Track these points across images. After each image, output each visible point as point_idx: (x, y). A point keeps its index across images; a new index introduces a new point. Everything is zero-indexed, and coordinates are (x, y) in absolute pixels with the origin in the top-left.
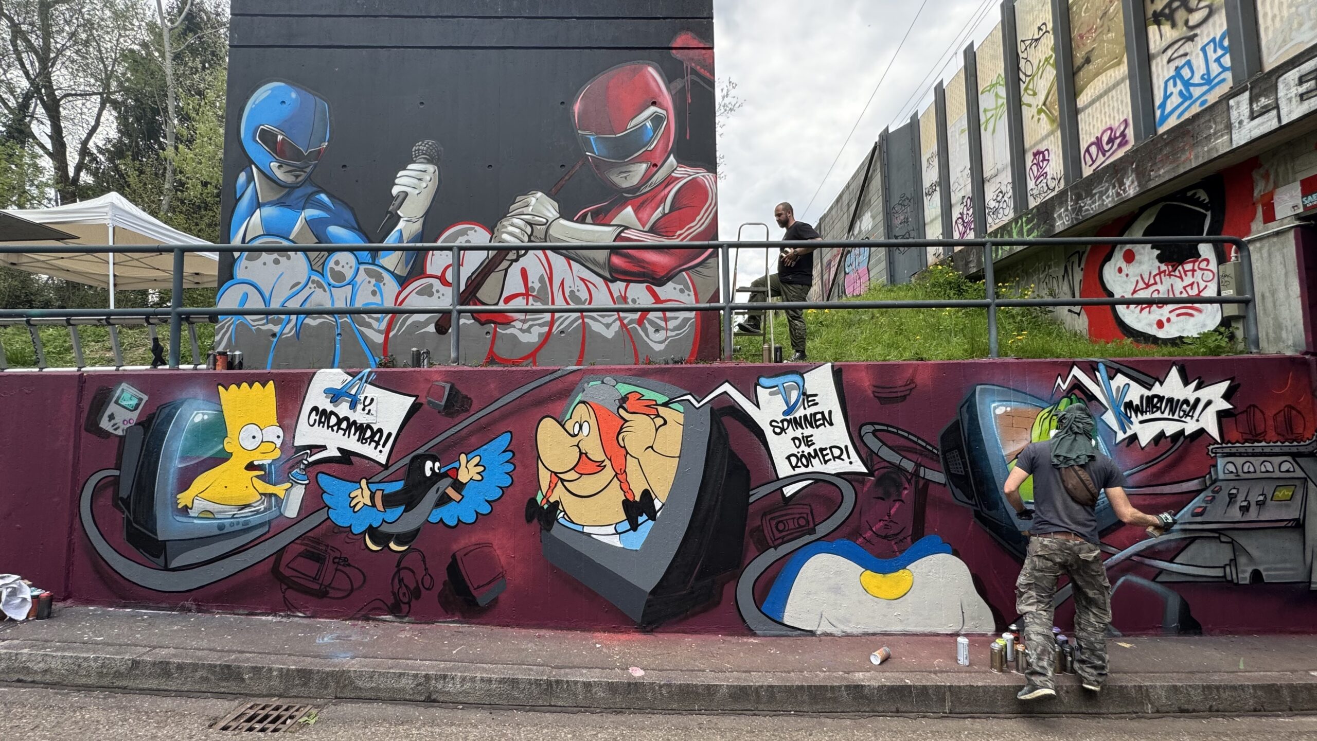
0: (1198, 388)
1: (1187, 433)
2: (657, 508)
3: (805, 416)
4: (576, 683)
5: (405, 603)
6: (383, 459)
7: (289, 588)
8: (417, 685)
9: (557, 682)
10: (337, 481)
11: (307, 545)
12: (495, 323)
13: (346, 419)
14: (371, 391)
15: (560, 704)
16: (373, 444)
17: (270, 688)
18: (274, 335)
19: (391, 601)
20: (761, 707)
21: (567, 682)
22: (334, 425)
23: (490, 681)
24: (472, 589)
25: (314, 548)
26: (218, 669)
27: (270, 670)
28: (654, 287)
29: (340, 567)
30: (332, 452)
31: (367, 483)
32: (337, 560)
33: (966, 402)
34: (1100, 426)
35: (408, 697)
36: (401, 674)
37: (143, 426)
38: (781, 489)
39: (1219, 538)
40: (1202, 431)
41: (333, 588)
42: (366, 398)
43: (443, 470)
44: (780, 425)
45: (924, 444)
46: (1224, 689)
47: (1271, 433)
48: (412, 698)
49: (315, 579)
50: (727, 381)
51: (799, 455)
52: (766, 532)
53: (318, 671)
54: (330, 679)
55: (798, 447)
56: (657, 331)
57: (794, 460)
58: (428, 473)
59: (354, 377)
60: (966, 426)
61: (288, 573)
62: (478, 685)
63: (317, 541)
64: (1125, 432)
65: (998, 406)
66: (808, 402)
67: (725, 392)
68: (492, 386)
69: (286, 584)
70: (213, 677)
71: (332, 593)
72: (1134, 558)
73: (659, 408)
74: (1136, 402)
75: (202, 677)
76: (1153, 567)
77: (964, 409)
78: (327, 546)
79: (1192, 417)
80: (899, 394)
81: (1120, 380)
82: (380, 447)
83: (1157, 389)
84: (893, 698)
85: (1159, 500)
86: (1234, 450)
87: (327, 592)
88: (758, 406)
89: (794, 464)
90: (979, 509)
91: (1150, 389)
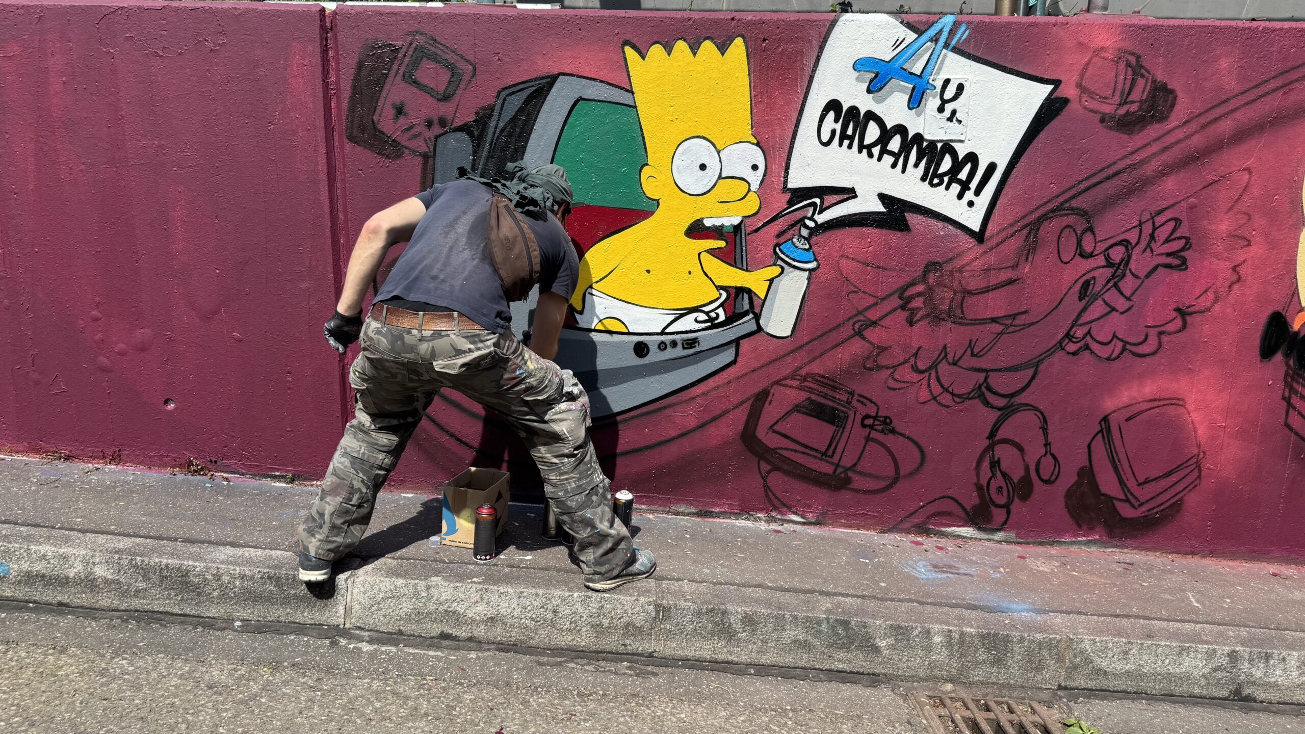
5: (998, 506)
6: (973, 219)
7: (777, 469)
8: (1215, 670)
13: (901, 130)
14: (957, 68)
16: (956, 188)
19: (972, 500)
22: (874, 144)
25: (825, 396)
29: (874, 434)
30: (871, 204)
32: (869, 422)
35: (1197, 691)
37: (470, 134)
41: (861, 473)
42: (947, 82)
48: (1204, 692)
49: (824, 454)
59: (920, 33)
61: (772, 441)
63: (831, 383)
68: (1224, 63)
69: (769, 462)
71: (858, 482)
78: (852, 393)
82: (969, 195)
87: (848, 480)
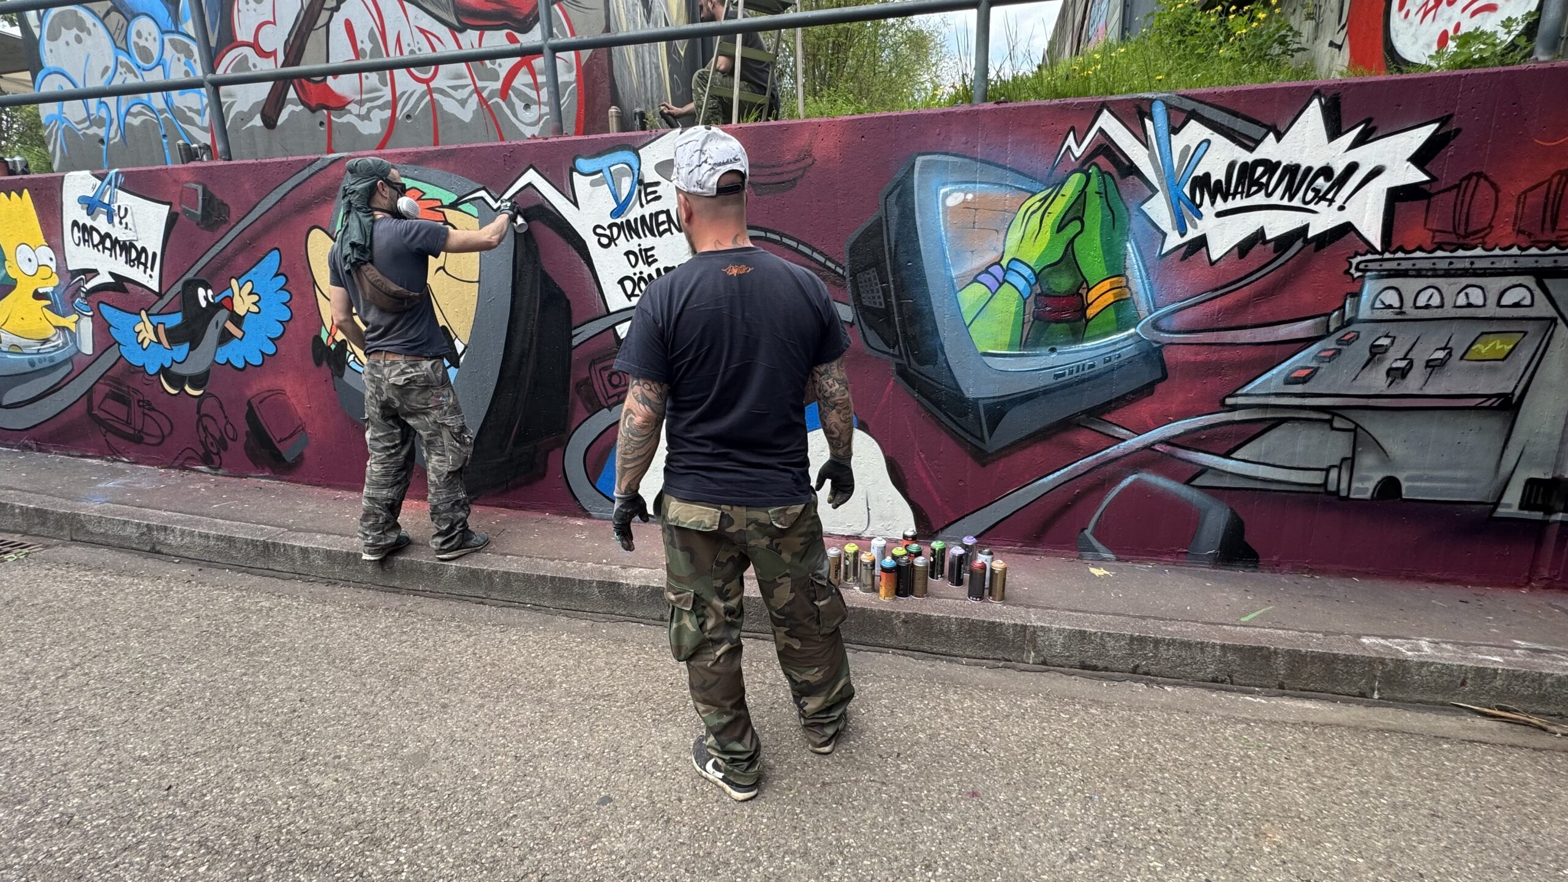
0: (1359, 142)
1: (1311, 234)
2: (459, 351)
3: (643, 217)
4: (293, 547)
6: (155, 286)
9: (274, 544)
10: (118, 313)
11: (109, 385)
12: (327, 108)
13: (108, 235)
16: (142, 267)
18: (102, 141)
21: (284, 545)
22: (99, 244)
25: (118, 389)
29: (146, 411)
30: (104, 278)
31: (148, 315)
32: (141, 403)
33: (895, 187)
34: (1136, 224)
36: (125, 522)
38: (613, 327)
39: (1330, 422)
40: (1347, 228)
41: (146, 434)
43: (218, 299)
44: (608, 232)
45: (822, 260)
47: (1504, 230)
49: (127, 422)
50: (531, 166)
51: (636, 278)
52: (596, 386)
53: (53, 513)
54: (64, 520)
55: (634, 267)
57: (629, 285)
58: (203, 304)
59: (103, 180)
60: (893, 228)
63: (117, 381)
64: (1182, 235)
65: (952, 192)
66: (646, 195)
67: (530, 185)
68: (247, 186)
72: (1157, 447)
73: (446, 211)
74: (1218, 174)
76: (1190, 462)
77: (892, 199)
78: (128, 387)
79: (1331, 201)
80: (785, 177)
81: (1194, 132)
82: (149, 271)
83: (1269, 149)
85: (1227, 354)
86: (1405, 265)
88: (576, 204)
89: (629, 292)
90: (905, 362)
91: (1251, 150)
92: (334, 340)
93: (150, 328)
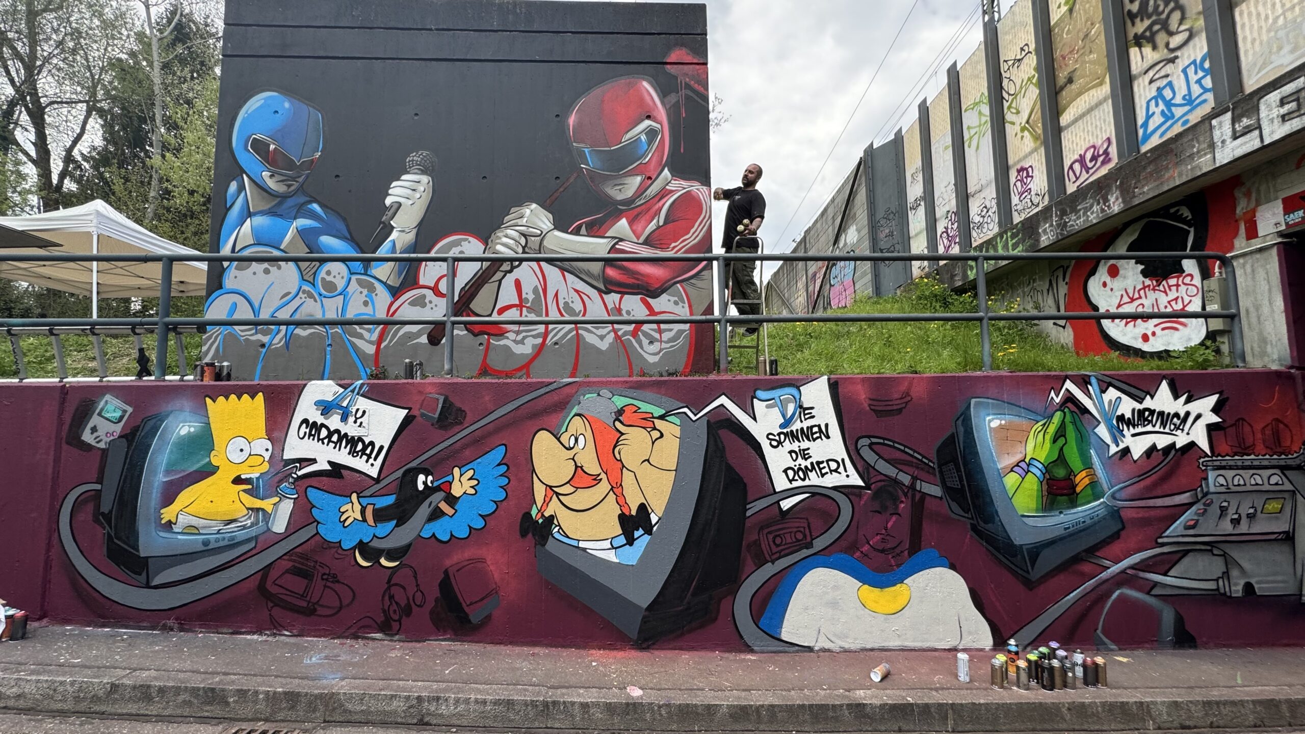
0: (1187, 401)
1: (1178, 446)
2: (653, 523)
3: (802, 429)
4: (573, 703)
5: (395, 621)
6: (374, 472)
7: (276, 605)
8: (410, 707)
9: (554, 703)
10: (326, 495)
11: (294, 561)
12: (488, 334)
13: (337, 431)
14: (363, 403)
15: (556, 725)
16: (365, 457)
17: (256, 712)
18: (263, 346)
19: (381, 618)
20: (762, 727)
21: (564, 702)
22: (325, 438)
23: (484, 702)
24: (464, 605)
25: (302, 564)
26: (201, 693)
27: (256, 693)
28: (648, 299)
29: (329, 584)
30: (324, 466)
31: (358, 497)
32: (325, 577)
33: (961, 415)
34: (1093, 439)
35: (399, 720)
36: (392, 696)
37: (128, 441)
38: (778, 502)
39: (1211, 551)
40: (1192, 445)
41: (322, 606)
42: (358, 410)
43: (436, 484)
44: (777, 438)
45: (920, 457)
46: (1224, 704)
47: (1260, 447)
48: (403, 720)
49: (302, 596)
50: (724, 394)
51: (796, 468)
52: (763, 546)
53: (306, 694)
54: (318, 701)
55: (795, 461)
56: (651, 343)
57: (791, 473)
58: (421, 487)
59: (345, 388)
60: (961, 439)
61: (274, 590)
62: (472, 707)
63: (305, 557)
64: (1118, 445)
65: (993, 419)
66: (805, 415)
67: (722, 405)
68: (487, 398)
69: (272, 602)
70: (196, 701)
71: (320, 611)
72: (1128, 571)
73: (656, 421)
74: (1128, 415)
75: (184, 701)
76: (1147, 580)
77: (960, 422)
78: (316, 562)
79: (1183, 430)
80: (895, 407)
81: (1112, 394)
82: (371, 461)
83: (1148, 403)
84: (895, 717)
85: (1153, 513)
86: (1224, 463)
87: (315, 610)
88: (755, 419)
89: (791, 478)
90: (975, 522)
91: (1141, 403)
92: (543, 515)
93: (358, 508)
